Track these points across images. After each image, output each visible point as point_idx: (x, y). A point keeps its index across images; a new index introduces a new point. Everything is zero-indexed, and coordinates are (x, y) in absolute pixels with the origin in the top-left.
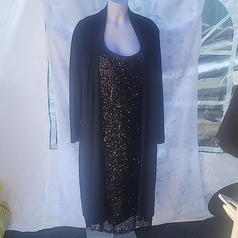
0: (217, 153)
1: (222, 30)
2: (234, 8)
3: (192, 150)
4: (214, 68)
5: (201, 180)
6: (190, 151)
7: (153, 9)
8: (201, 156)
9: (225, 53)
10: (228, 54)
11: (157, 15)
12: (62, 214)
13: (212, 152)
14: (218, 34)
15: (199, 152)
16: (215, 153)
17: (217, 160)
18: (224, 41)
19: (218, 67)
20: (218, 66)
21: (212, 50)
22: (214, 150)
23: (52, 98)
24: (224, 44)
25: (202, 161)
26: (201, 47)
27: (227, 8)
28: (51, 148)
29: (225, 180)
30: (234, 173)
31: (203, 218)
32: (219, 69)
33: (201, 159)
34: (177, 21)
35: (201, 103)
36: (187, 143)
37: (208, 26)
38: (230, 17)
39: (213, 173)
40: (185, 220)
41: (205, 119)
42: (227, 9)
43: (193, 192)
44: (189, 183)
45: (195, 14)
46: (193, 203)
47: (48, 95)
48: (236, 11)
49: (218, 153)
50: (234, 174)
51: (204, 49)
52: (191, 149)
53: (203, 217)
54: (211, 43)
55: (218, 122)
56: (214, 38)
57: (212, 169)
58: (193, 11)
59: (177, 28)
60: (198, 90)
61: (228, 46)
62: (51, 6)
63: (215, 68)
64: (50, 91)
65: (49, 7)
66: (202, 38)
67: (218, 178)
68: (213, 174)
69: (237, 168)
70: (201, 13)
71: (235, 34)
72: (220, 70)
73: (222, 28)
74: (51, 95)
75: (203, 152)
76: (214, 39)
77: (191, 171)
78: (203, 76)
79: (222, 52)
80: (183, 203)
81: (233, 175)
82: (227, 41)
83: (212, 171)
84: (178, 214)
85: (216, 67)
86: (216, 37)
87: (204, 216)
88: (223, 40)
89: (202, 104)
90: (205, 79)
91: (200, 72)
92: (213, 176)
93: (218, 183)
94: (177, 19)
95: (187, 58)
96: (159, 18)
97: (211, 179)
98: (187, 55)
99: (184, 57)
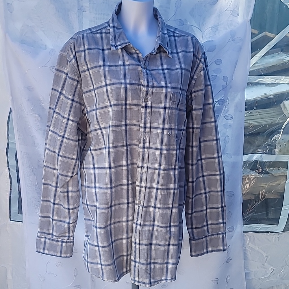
3: (234, 229)
4: (264, 94)
5: (245, 269)
6: (230, 230)
7: (175, 11)
11: (180, 19)
17: (274, 241)
18: (279, 54)
19: (271, 93)
20: (270, 91)
28: (11, 219)
39: (265, 259)
44: (227, 277)
45: (240, 20)
52: (232, 228)
55: (269, 175)
57: (265, 255)
58: (237, 14)
61: (285, 63)
67: (272, 266)
68: (265, 261)
70: (249, 17)
72: (272, 97)
77: (231, 260)
83: (265, 256)
85: (267, 93)
92: (266, 263)
93: (271, 273)
94: (212, 27)
95: (226, 87)
96: (184, 25)
97: (261, 267)
98: (226, 83)
99: (223, 86)
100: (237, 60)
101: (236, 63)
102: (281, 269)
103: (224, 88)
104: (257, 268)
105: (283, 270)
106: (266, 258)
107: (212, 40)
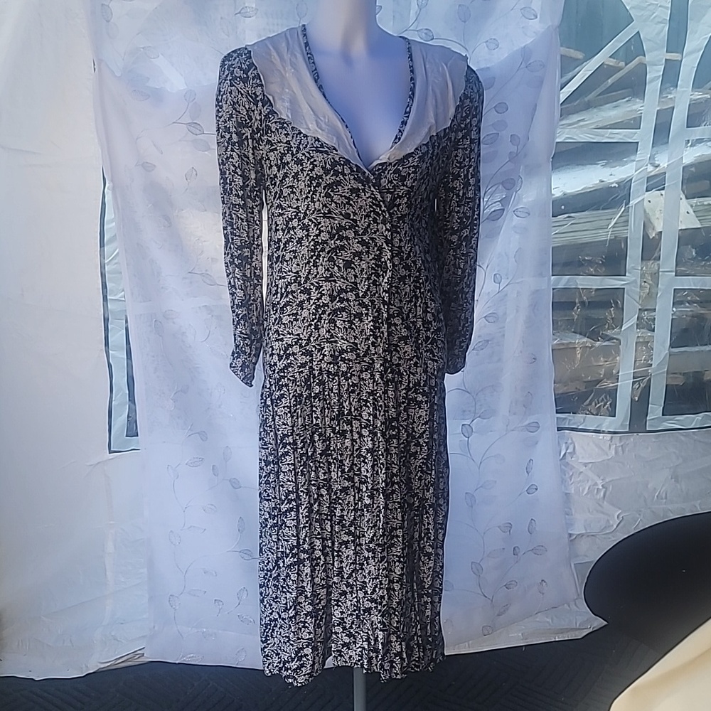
0: (609, 433)
1: (621, 69)
2: (649, 5)
3: (539, 427)
4: (598, 182)
6: (532, 429)
7: (416, 12)
8: (566, 443)
9: (621, 137)
10: (631, 138)
11: (427, 29)
12: (154, 627)
13: (595, 431)
14: (609, 81)
15: (559, 429)
16: (604, 432)
17: (613, 453)
18: (627, 101)
19: (612, 179)
20: (611, 175)
21: (593, 127)
22: (603, 424)
23: (115, 295)
24: (629, 109)
25: (568, 458)
26: (561, 120)
27: (628, 4)
29: (640, 515)
30: (666, 494)
31: (577, 633)
32: (613, 186)
33: (567, 450)
34: (487, 47)
35: (557, 282)
36: (524, 406)
37: (580, 55)
38: (638, 32)
39: (602, 493)
40: (526, 639)
41: (574, 332)
42: (628, 8)
43: (543, 548)
44: (531, 522)
46: (542, 581)
47: (104, 286)
48: (655, 15)
49: (615, 433)
50: (666, 498)
51: (570, 125)
52: (535, 424)
53: (579, 629)
54: (588, 106)
55: (614, 342)
56: (599, 90)
57: (600, 482)
58: (534, 15)
59: (488, 68)
60: (552, 248)
62: (107, 4)
63: (603, 181)
64: (109, 272)
65: (103, 5)
66: (561, 89)
67: (620, 509)
68: (602, 496)
69: (673, 480)
70: (557, 22)
71: (650, 82)
72: (615, 187)
73: (622, 64)
74: (114, 285)
75: (572, 429)
76: (599, 95)
77: (536, 489)
78: (567, 206)
79: (611, 133)
80: (514, 583)
81: (664, 501)
82: (638, 100)
83: (601, 487)
84: (499, 615)
85: (605, 180)
86: (604, 89)
87: (580, 625)
88: (624, 98)
89: (558, 285)
90: (572, 215)
91: (557, 193)
92: (605, 502)
93: (619, 523)
94: (487, 41)
95: (517, 155)
96: (433, 39)
97: (597, 511)
98: (516, 147)
99: (511, 153)
100: (536, 105)
101: (535, 110)
102: (638, 516)
103: (513, 158)
104: (589, 512)
105: (642, 517)
106: (604, 489)
107: (488, 66)
